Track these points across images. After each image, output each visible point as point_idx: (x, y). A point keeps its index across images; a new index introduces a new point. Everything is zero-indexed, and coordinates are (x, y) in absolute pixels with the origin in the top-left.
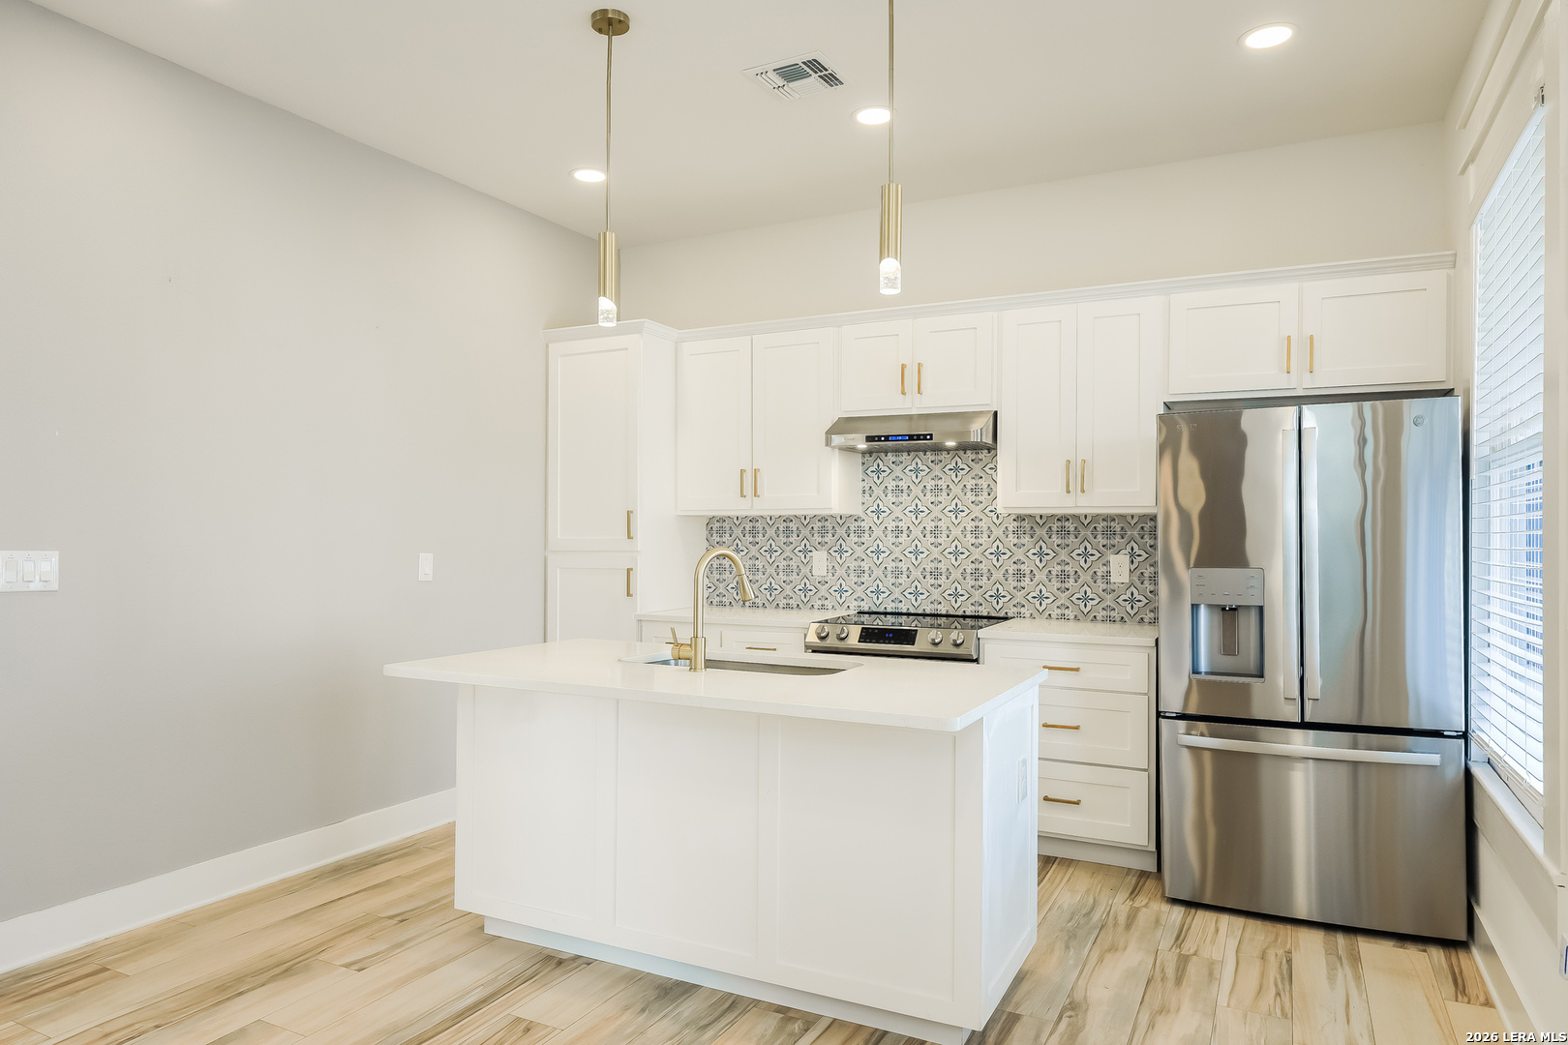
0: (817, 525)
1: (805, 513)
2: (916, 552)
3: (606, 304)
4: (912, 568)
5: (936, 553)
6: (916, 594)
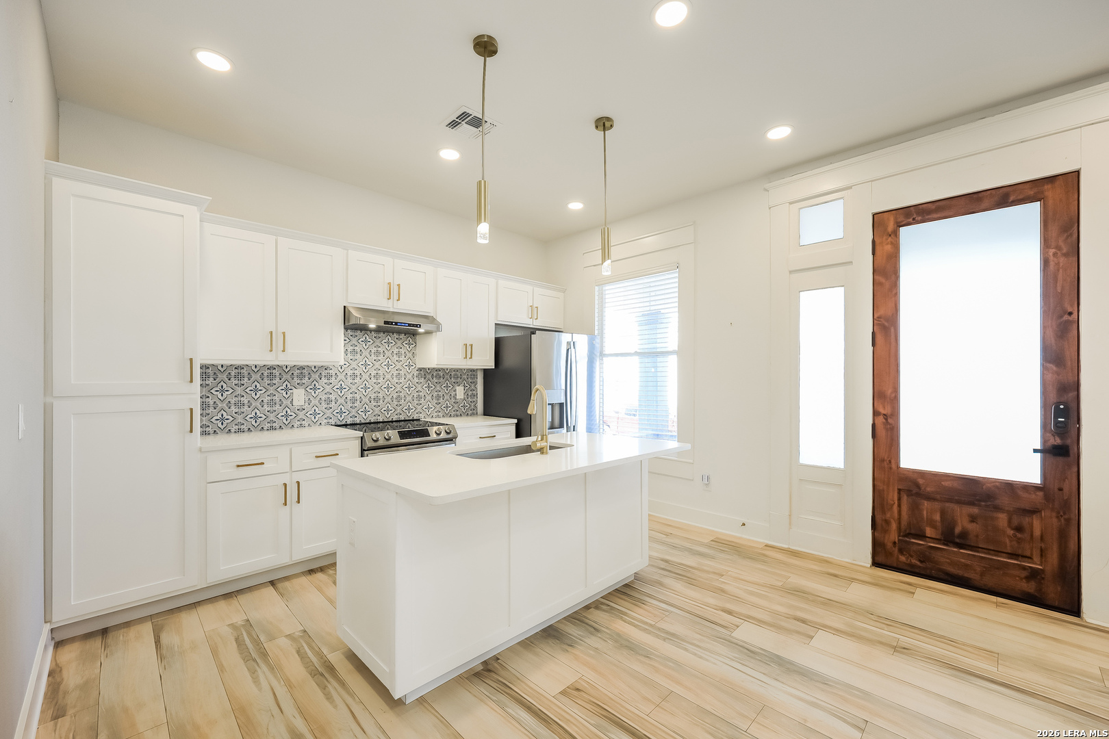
0: (297, 372)
1: (286, 364)
2: (366, 388)
4: (363, 397)
5: (377, 388)
6: (365, 412)
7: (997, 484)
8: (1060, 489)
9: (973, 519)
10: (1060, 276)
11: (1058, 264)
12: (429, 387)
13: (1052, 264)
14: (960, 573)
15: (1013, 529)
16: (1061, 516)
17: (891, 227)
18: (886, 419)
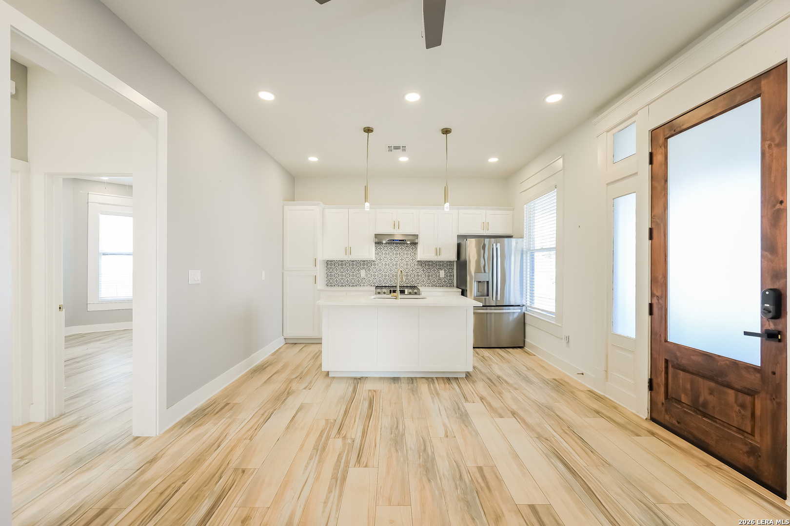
3: (367, 204)
7: (727, 362)
8: (774, 373)
9: (711, 392)
10: (774, 166)
11: (772, 155)
12: (423, 270)
13: (767, 155)
14: (702, 437)
15: (739, 406)
16: (774, 399)
17: (661, 140)
18: (658, 300)
